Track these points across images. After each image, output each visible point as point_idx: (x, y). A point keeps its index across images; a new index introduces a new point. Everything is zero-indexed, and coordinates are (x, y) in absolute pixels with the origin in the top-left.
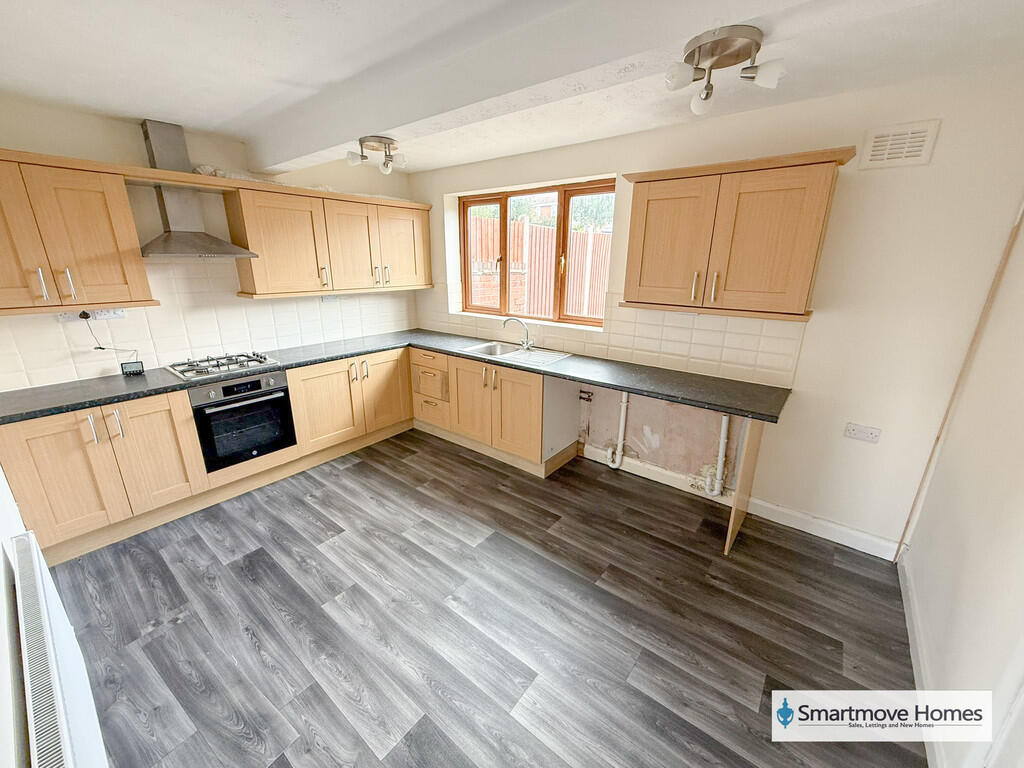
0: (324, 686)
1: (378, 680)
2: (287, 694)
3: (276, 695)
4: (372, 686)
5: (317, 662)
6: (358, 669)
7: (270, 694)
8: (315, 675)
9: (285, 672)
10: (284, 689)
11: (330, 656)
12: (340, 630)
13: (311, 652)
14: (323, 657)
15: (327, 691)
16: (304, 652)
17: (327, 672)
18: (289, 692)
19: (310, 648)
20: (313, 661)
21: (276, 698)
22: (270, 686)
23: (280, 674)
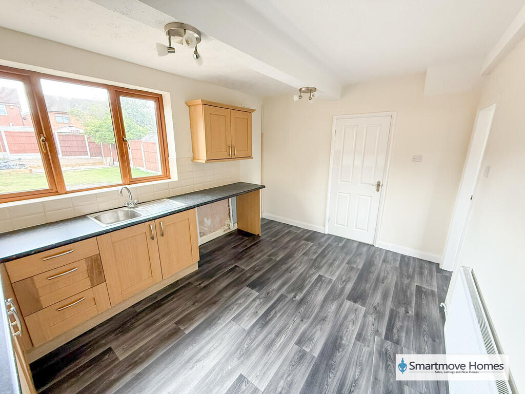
0: (355, 336)
1: (343, 316)
2: (367, 350)
3: (370, 355)
4: (346, 317)
5: (347, 344)
6: (341, 325)
7: (371, 358)
8: (353, 342)
9: (359, 357)
10: (366, 352)
11: (341, 339)
12: (328, 340)
13: (344, 349)
14: (344, 342)
15: (356, 334)
16: (346, 352)
17: (349, 337)
18: (366, 349)
19: (342, 351)
20: (348, 345)
21: (370, 354)
22: (368, 360)
23: (361, 358)
